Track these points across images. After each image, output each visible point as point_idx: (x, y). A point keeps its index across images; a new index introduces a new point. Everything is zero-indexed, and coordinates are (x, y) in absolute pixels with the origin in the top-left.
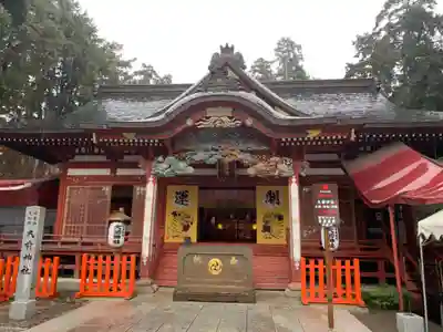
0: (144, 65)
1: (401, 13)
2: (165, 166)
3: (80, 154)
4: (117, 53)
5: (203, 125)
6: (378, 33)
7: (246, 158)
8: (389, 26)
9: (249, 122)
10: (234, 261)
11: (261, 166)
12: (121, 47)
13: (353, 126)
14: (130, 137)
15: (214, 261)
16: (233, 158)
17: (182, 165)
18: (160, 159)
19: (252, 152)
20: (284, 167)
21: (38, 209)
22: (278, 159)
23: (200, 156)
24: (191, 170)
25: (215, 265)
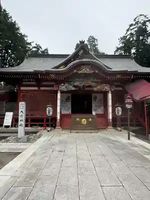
0: (36, 44)
1: (136, 29)
2: (64, 87)
3: (25, 81)
4: (26, 39)
5: (80, 72)
6: (127, 36)
7: (93, 84)
8: (131, 34)
9: (97, 71)
10: (90, 120)
11: (99, 87)
12: (27, 36)
13: (132, 74)
14: (53, 76)
15: (83, 120)
16: (89, 84)
17: (71, 86)
18: (63, 84)
19: (95, 82)
20: (107, 88)
21: (23, 103)
22: (105, 85)
23: (76, 84)
24: (73, 89)
25: (84, 121)
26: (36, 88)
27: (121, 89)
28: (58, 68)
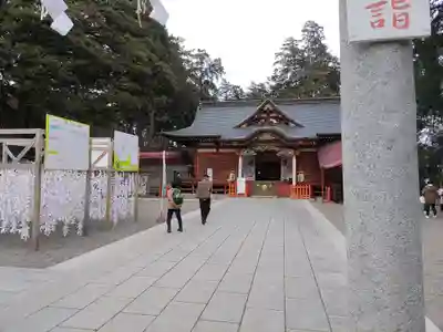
3: (203, 142)
4: (181, 45)
7: (277, 149)
9: (278, 138)
10: (271, 185)
11: (282, 152)
12: (183, 40)
14: (235, 144)
15: (264, 186)
16: (272, 149)
17: (252, 152)
18: (244, 150)
19: (279, 147)
21: (211, 169)
22: (288, 150)
23: (259, 148)
24: (255, 154)
26: (215, 150)
27: (314, 150)
28: (240, 126)
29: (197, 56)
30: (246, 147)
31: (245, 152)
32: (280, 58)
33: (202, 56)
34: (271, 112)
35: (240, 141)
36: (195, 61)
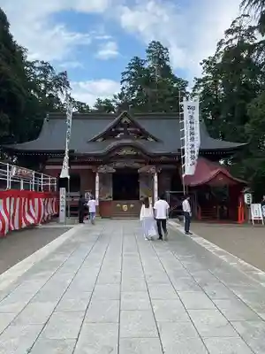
3: (51, 157)
5: (120, 154)
7: (137, 165)
9: (139, 153)
11: (143, 169)
17: (111, 168)
18: (101, 166)
19: (139, 163)
20: (152, 169)
21: (64, 189)
22: (149, 166)
23: (118, 165)
24: (114, 171)
25: (125, 207)
28: (94, 140)
29: (40, 68)
30: (103, 163)
31: (102, 169)
32: (126, 77)
33: (46, 68)
34: (129, 126)
35: (96, 156)
36: (38, 73)
